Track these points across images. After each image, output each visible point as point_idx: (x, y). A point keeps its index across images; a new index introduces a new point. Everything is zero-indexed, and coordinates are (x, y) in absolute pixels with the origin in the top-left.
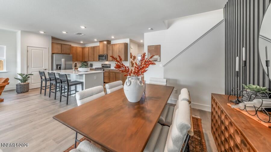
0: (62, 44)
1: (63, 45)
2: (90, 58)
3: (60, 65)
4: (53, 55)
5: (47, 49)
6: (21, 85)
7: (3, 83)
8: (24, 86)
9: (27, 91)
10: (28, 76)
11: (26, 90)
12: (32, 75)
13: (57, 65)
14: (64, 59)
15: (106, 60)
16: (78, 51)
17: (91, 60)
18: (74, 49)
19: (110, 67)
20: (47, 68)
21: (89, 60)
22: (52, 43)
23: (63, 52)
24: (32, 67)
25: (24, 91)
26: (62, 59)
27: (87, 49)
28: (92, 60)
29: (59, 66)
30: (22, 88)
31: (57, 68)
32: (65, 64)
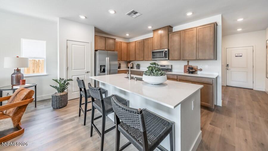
0: (105, 38)
1: (107, 39)
2: (137, 56)
3: (105, 66)
4: (96, 52)
5: (90, 44)
6: (57, 97)
7: (23, 100)
8: (61, 99)
9: (65, 106)
10: (66, 83)
11: (63, 104)
12: (72, 80)
13: (101, 66)
14: (108, 58)
15: (167, 59)
16: (123, 47)
17: (138, 60)
18: (119, 44)
19: (171, 70)
20: (90, 70)
21: (137, 59)
22: (95, 36)
23: (107, 49)
24: (73, 69)
25: (60, 107)
26: (107, 58)
27: (134, 44)
28: (141, 59)
29: (103, 68)
30: (58, 102)
31: (101, 70)
32: (110, 65)
